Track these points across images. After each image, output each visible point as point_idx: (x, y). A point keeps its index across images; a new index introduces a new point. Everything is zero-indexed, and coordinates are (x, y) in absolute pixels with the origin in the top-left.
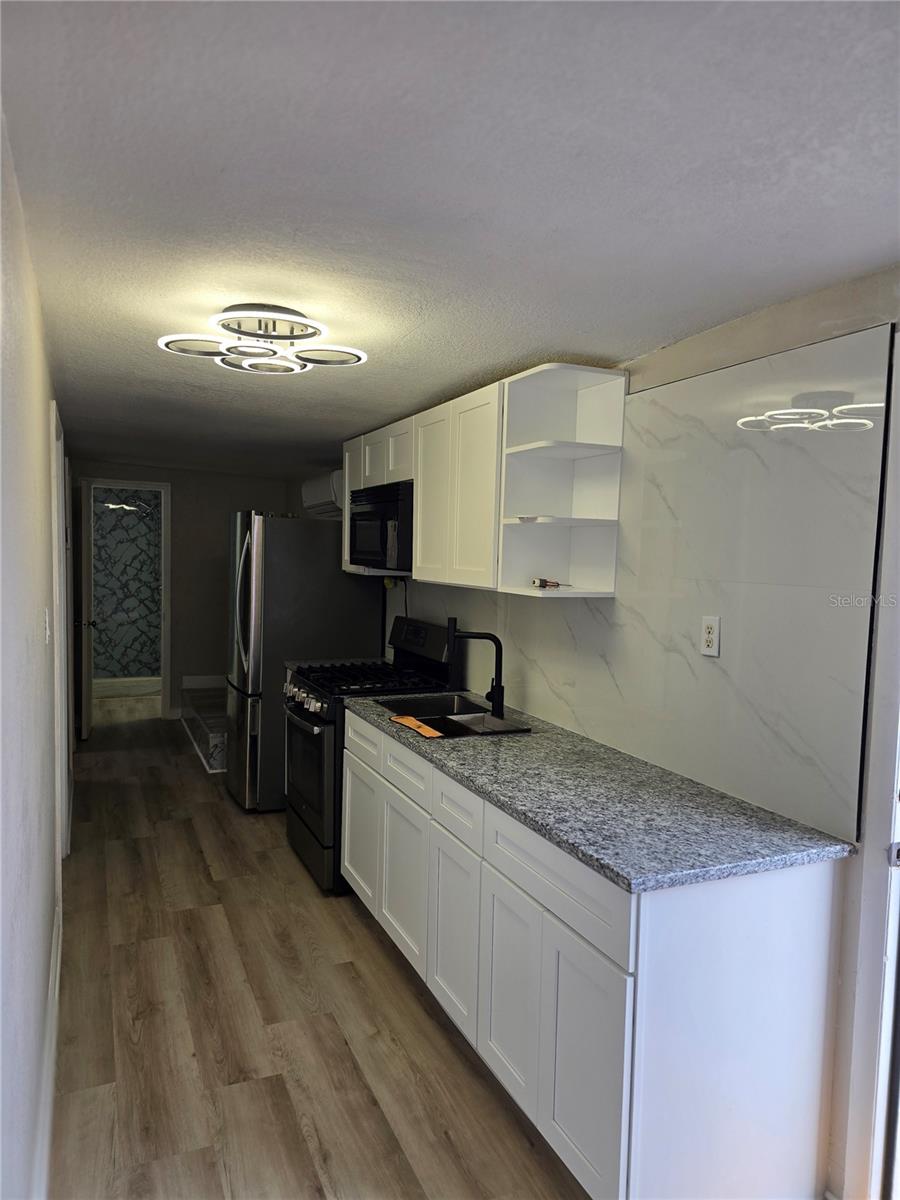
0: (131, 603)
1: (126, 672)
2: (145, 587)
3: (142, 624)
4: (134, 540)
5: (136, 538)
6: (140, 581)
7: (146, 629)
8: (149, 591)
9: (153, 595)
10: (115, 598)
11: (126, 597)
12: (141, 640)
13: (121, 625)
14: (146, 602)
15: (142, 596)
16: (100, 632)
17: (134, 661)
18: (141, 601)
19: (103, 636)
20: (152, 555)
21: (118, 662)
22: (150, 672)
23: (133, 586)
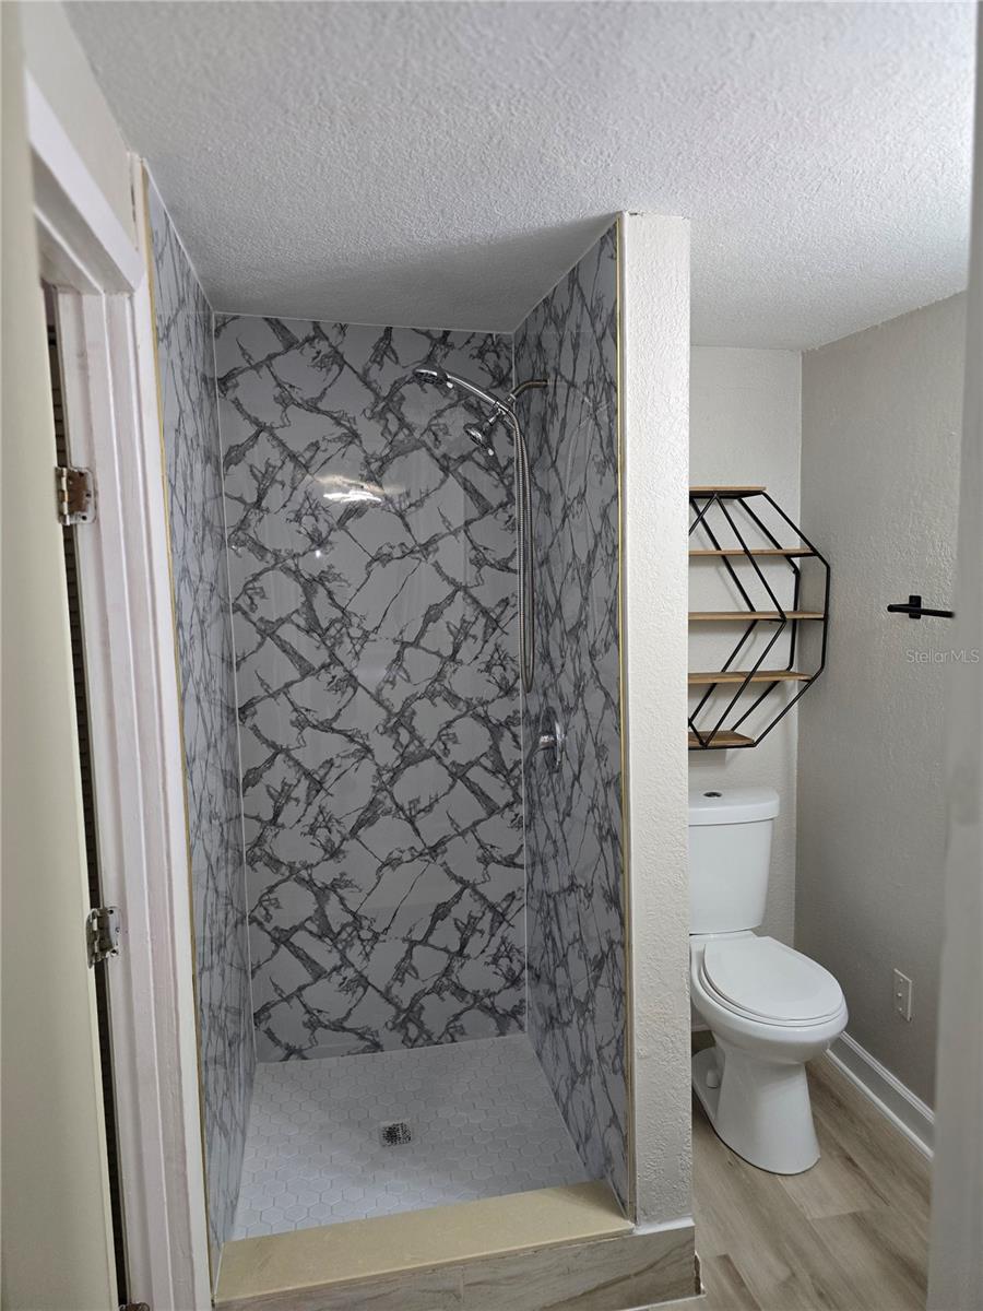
0: (422, 781)
1: (413, 1031)
2: (468, 721)
3: (461, 854)
4: (427, 548)
5: (433, 541)
6: (452, 698)
7: (473, 872)
8: (483, 733)
9: (495, 748)
10: (368, 767)
11: (407, 760)
12: (460, 912)
13: (392, 863)
14: (475, 774)
15: (459, 754)
16: (321, 893)
17: (437, 990)
18: (458, 774)
19: (333, 909)
20: (488, 601)
21: (386, 996)
22: (492, 1024)
23: (429, 716)
